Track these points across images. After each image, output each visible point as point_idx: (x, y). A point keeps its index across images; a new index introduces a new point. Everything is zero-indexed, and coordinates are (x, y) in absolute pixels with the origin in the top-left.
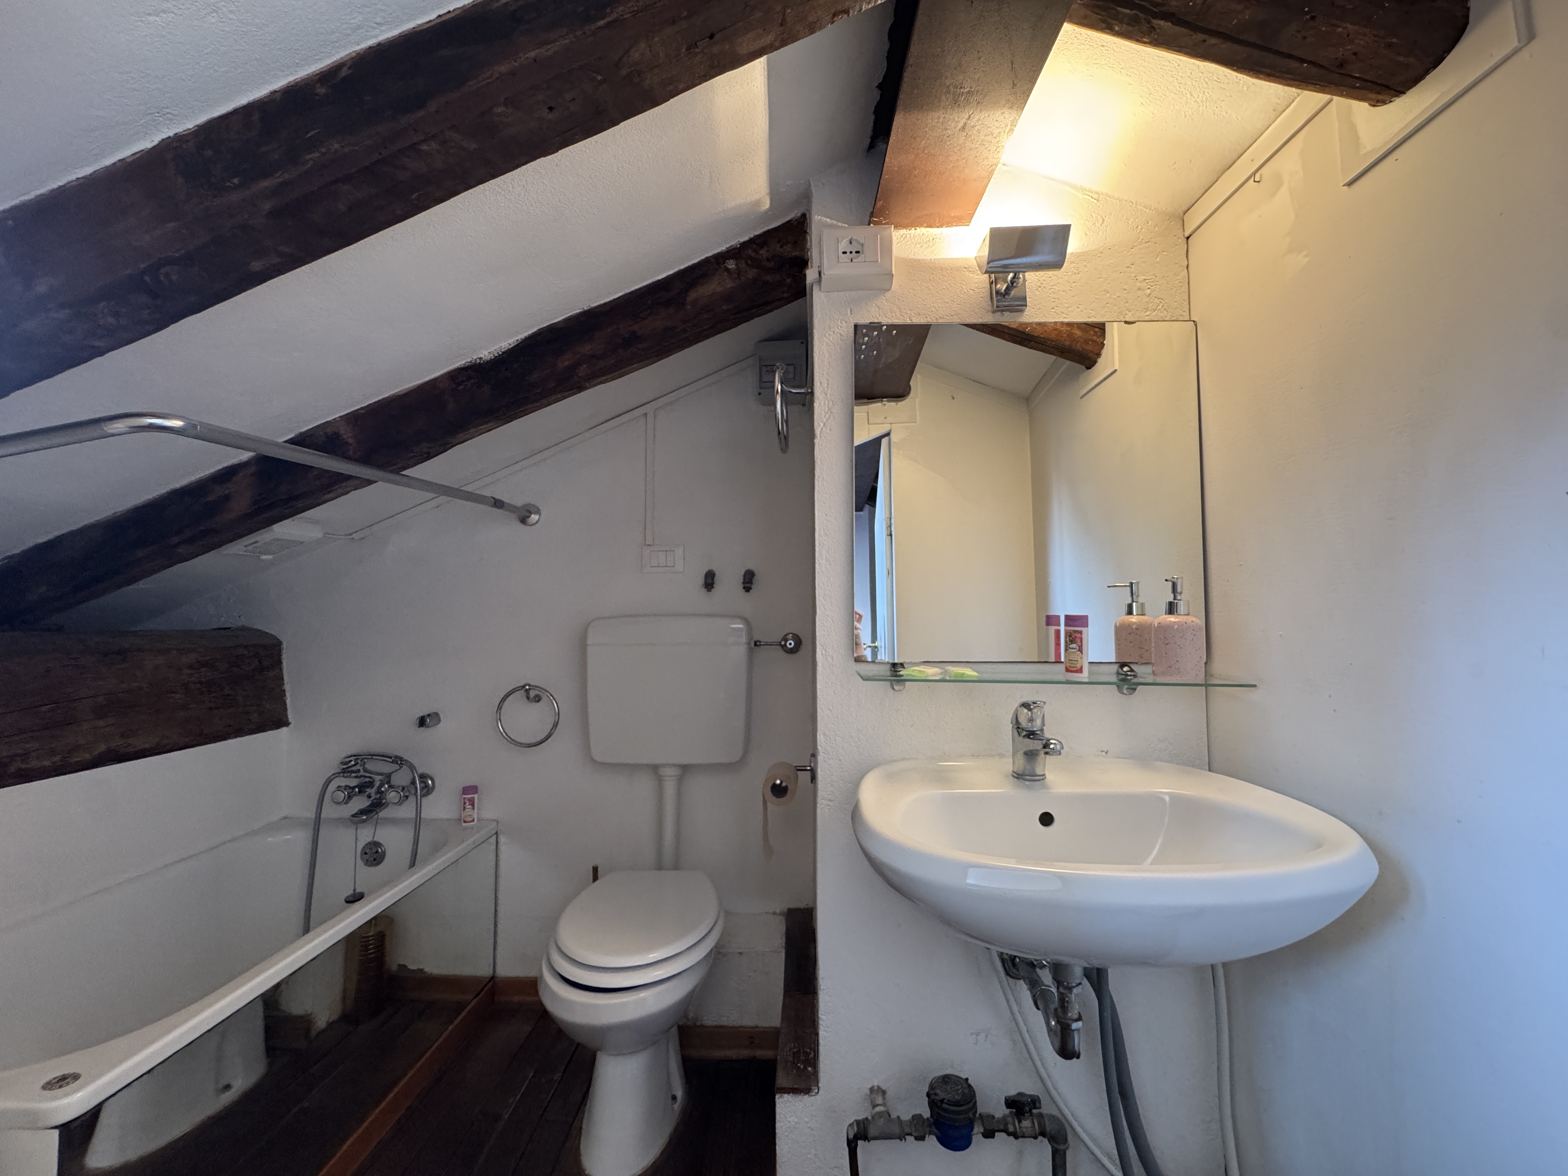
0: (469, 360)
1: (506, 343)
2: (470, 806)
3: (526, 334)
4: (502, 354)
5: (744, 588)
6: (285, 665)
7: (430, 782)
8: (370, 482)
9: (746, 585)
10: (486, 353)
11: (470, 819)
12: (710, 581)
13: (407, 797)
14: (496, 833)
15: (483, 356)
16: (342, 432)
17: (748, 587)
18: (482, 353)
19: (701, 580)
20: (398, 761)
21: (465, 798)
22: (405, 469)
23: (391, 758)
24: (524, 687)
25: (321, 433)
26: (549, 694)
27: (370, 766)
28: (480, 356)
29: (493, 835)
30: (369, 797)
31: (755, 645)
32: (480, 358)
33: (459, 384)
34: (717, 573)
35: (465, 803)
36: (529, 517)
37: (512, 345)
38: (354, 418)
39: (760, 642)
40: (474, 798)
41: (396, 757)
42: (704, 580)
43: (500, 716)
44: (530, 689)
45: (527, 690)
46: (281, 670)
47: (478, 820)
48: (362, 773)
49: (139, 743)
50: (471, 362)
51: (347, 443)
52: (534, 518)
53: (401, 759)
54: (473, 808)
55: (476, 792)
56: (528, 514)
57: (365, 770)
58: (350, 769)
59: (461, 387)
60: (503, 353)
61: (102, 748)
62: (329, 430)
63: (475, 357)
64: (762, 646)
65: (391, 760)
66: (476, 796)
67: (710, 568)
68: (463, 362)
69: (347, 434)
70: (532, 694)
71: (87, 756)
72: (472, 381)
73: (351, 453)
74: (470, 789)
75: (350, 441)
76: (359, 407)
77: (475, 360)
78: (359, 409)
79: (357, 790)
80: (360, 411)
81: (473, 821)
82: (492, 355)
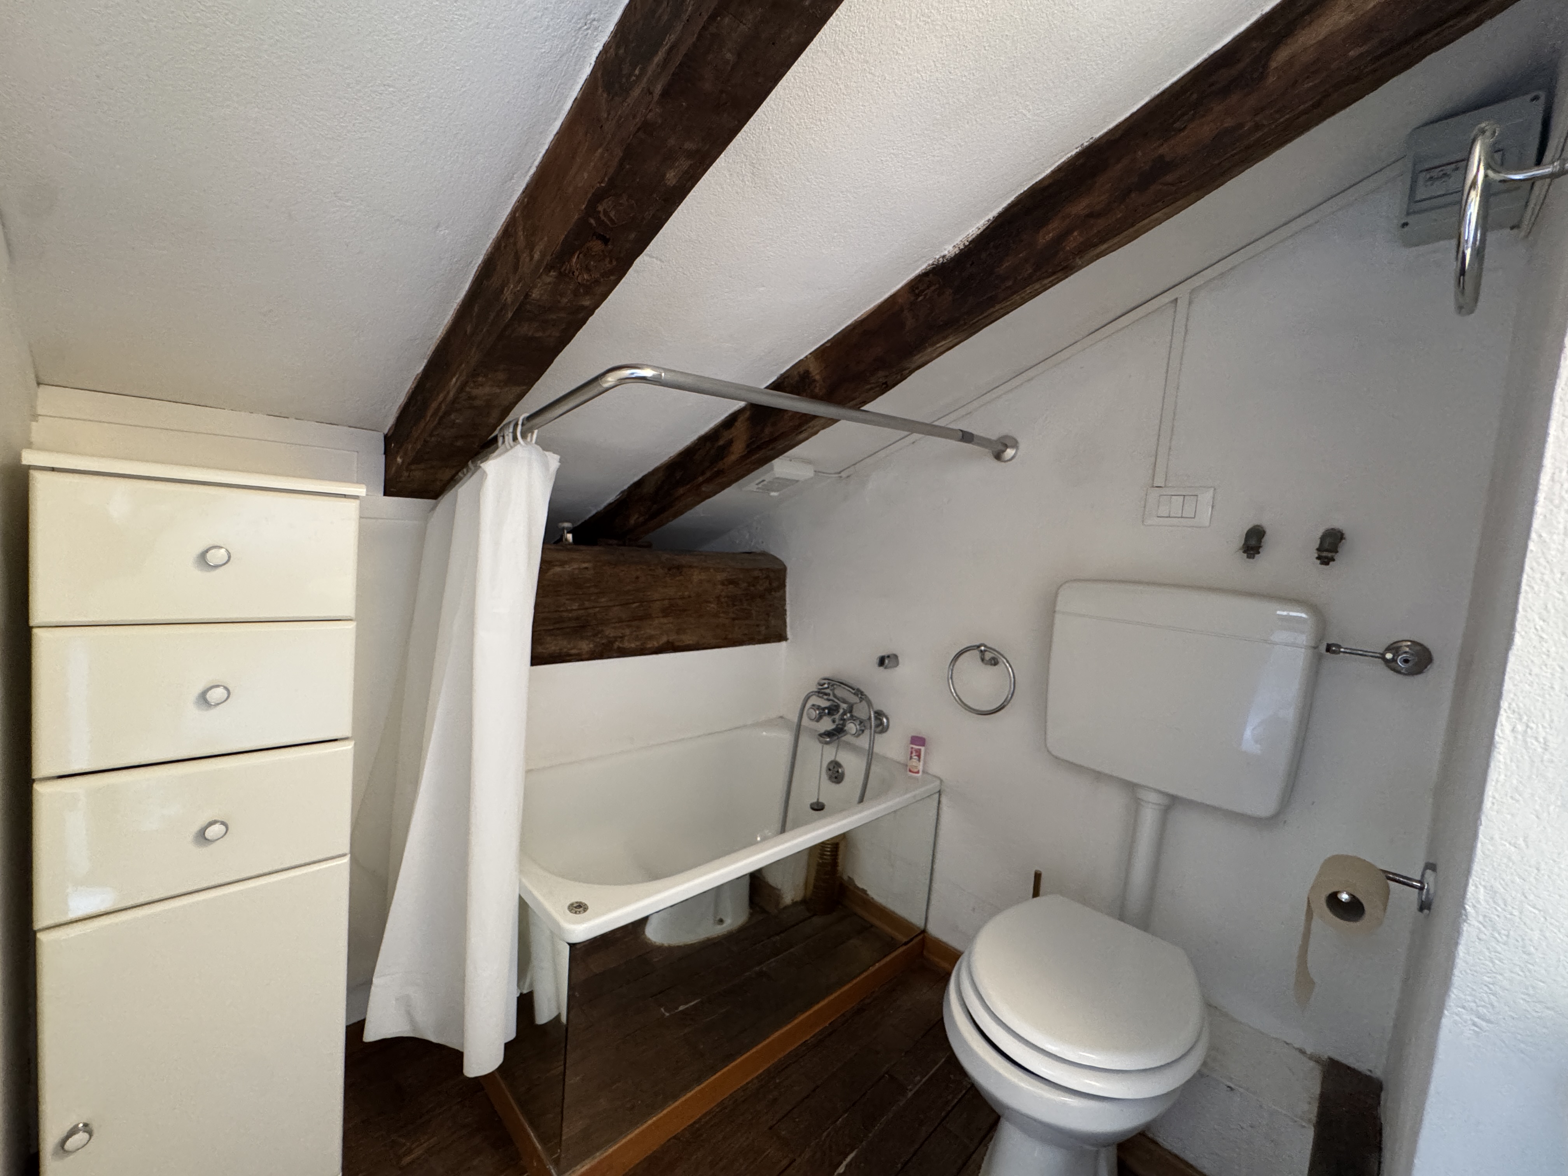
0: (931, 262)
1: (974, 229)
2: (916, 757)
3: (1000, 209)
4: (969, 245)
5: (1318, 558)
6: (788, 589)
7: (885, 720)
8: (834, 421)
9: (1325, 554)
10: (950, 248)
11: (916, 770)
12: (1253, 542)
13: (863, 731)
14: (940, 792)
15: (946, 252)
16: (811, 370)
17: (1326, 557)
18: (945, 249)
19: (1239, 541)
20: (859, 693)
21: (912, 748)
22: (865, 403)
23: (854, 689)
24: (979, 647)
25: (796, 373)
26: (1005, 661)
27: (837, 692)
28: (942, 254)
29: (935, 793)
30: (834, 721)
31: (1328, 649)
32: (944, 257)
33: (918, 295)
34: (1268, 532)
35: (912, 753)
36: (1004, 451)
37: (982, 230)
38: (822, 353)
39: (1339, 647)
40: (920, 750)
41: (858, 690)
42: (1243, 542)
43: (952, 673)
44: (985, 651)
45: (981, 651)
46: (785, 592)
47: (924, 772)
48: (831, 697)
49: (688, 639)
50: (933, 264)
51: (815, 381)
52: (1010, 452)
53: (862, 693)
54: (919, 760)
55: (923, 745)
56: (1003, 448)
57: (835, 696)
58: (823, 691)
59: (921, 298)
60: (971, 242)
61: (664, 639)
62: (801, 370)
63: (937, 257)
64: (1342, 654)
65: (853, 691)
66: (923, 749)
67: (1256, 523)
68: (924, 267)
69: (816, 372)
70: (988, 656)
71: (656, 644)
72: (933, 288)
73: (817, 390)
74: (918, 740)
75: (817, 377)
76: (826, 340)
77: (938, 260)
78: (826, 343)
79: (826, 711)
80: (827, 345)
81: (918, 772)
82: (957, 249)
